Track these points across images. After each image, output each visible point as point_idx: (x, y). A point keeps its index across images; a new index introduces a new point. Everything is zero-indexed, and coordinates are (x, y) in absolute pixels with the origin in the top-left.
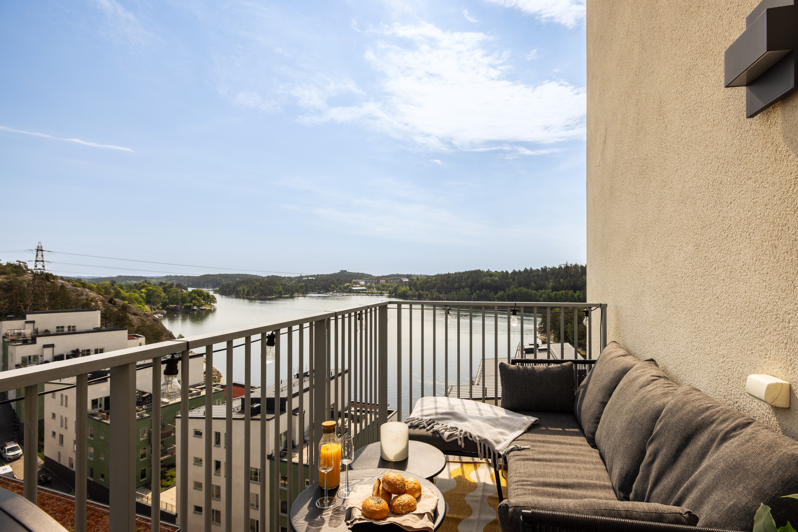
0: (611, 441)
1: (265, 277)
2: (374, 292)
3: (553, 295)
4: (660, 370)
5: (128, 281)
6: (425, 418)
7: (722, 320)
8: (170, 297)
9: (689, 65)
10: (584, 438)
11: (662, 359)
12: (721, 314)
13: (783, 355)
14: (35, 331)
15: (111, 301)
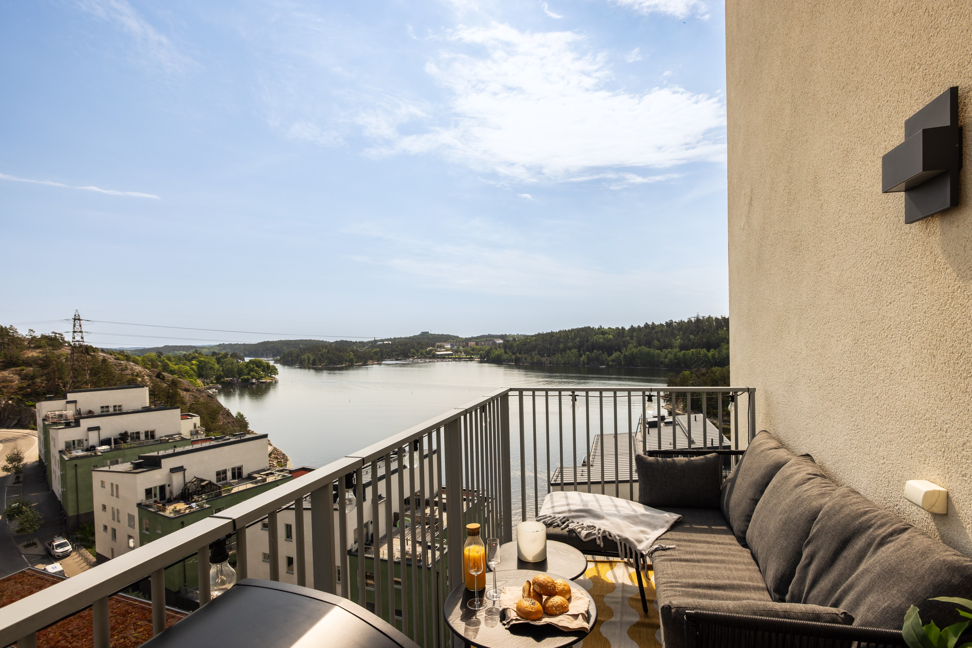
0: (765, 541)
1: (333, 343)
2: (462, 357)
3: (681, 355)
4: (816, 467)
5: (176, 352)
6: (557, 516)
7: (882, 421)
8: (225, 369)
9: (847, 147)
10: (734, 536)
11: (818, 454)
12: (881, 414)
13: (941, 462)
14: (77, 413)
15: (159, 376)
